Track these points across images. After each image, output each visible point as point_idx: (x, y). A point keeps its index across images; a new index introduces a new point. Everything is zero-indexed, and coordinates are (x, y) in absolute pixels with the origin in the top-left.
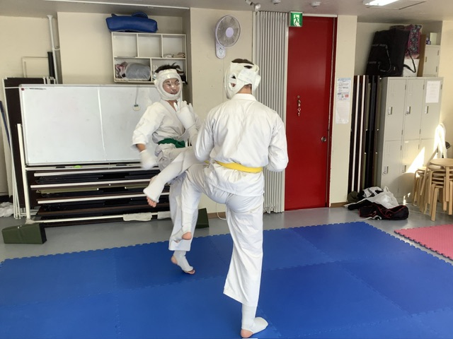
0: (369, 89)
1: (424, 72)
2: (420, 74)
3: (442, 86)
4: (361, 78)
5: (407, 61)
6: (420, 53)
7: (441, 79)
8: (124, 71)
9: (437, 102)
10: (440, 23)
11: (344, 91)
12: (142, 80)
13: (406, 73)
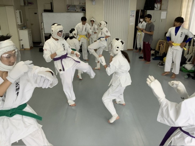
1: (162, 9)
2: (160, 9)
3: (167, 13)
5: (156, 5)
6: (160, 2)
7: (167, 12)
8: (69, 8)
9: (165, 18)
11: (132, 14)
12: (73, 11)
13: (155, 9)
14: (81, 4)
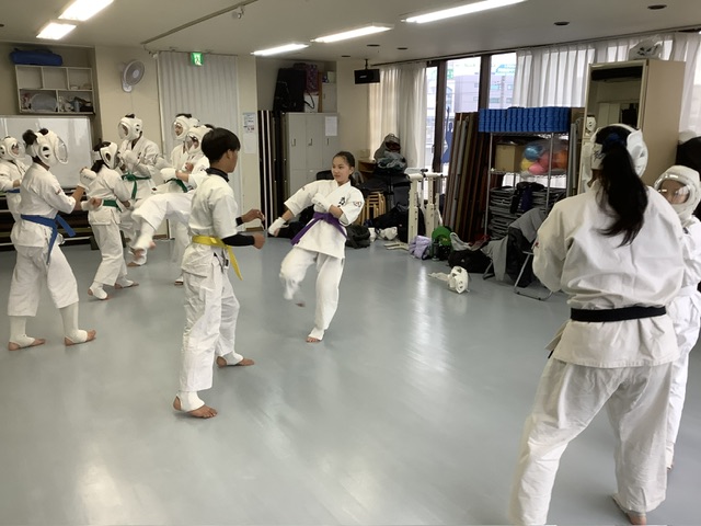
0: (274, 122)
1: (324, 109)
2: (320, 110)
3: (338, 121)
4: (265, 112)
5: (307, 98)
6: (318, 90)
7: (338, 116)
8: (31, 101)
9: (335, 134)
10: (335, 62)
11: (249, 124)
12: (48, 112)
13: (306, 108)
14: (74, 89)
